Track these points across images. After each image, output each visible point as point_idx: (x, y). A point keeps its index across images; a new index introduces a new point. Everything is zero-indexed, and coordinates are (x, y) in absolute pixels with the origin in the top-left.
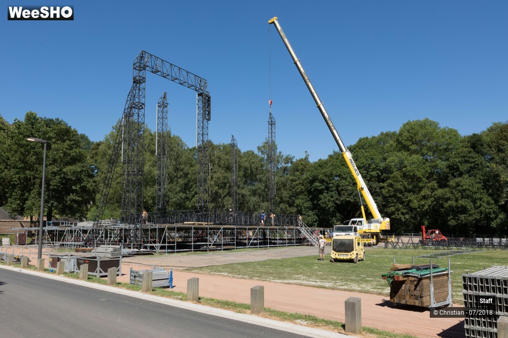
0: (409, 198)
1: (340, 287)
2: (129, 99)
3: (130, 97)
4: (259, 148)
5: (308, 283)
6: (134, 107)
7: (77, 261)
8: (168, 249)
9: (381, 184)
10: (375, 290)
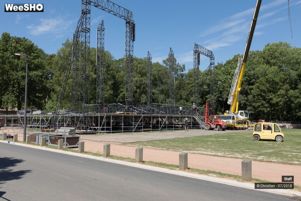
0: (270, 97)
1: (229, 156)
2: (78, 25)
3: (79, 23)
4: (164, 61)
5: (207, 153)
6: (83, 31)
7: (50, 137)
8: (106, 130)
9: (251, 87)
10: (252, 158)
